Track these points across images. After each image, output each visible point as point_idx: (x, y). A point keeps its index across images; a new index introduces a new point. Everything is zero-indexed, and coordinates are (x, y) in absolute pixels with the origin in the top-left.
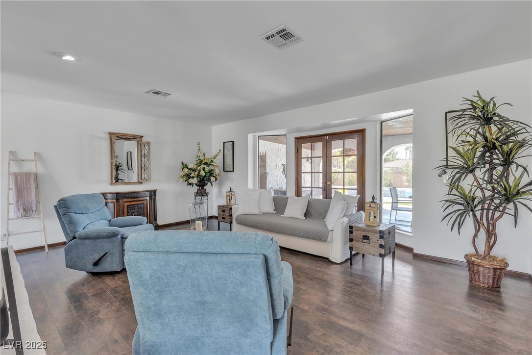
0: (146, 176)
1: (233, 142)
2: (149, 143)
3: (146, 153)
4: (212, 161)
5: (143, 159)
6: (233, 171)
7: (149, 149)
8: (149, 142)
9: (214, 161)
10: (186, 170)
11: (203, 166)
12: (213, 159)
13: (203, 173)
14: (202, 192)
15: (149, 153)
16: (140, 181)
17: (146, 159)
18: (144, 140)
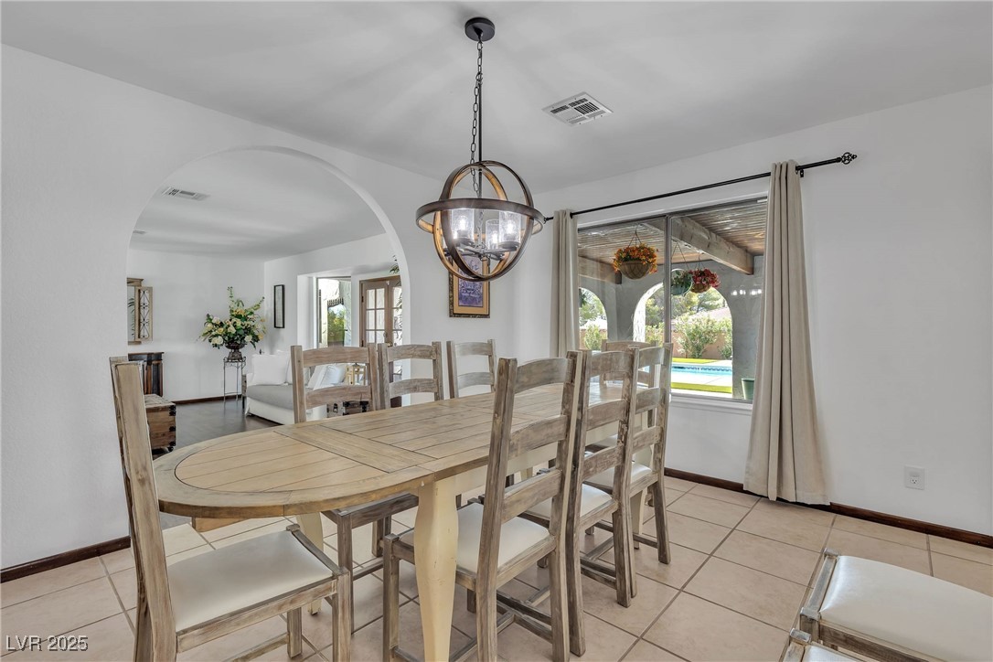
0: (146, 334)
1: (283, 286)
2: (150, 290)
3: (146, 301)
4: (252, 313)
5: (142, 311)
6: (284, 327)
7: (151, 296)
8: (151, 288)
9: (255, 312)
10: (210, 325)
11: (234, 320)
12: (253, 310)
13: (232, 330)
14: (236, 357)
15: (151, 301)
16: (138, 340)
17: (146, 311)
18: (144, 284)
